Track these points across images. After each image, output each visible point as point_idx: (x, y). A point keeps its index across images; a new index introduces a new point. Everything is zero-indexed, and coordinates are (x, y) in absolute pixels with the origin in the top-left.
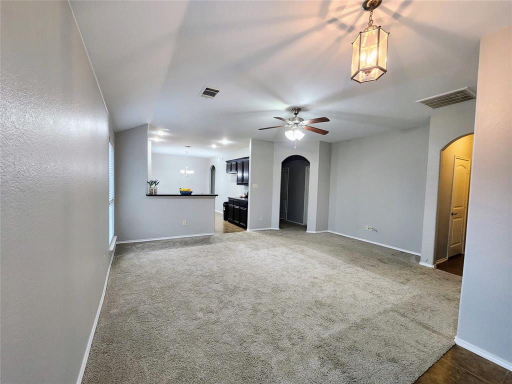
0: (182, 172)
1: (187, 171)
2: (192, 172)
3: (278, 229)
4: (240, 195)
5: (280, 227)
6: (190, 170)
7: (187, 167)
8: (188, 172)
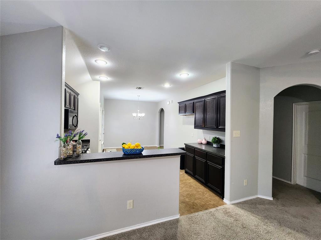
0: (135, 115)
1: (138, 114)
2: (143, 115)
3: (271, 199)
4: (199, 141)
5: (274, 195)
6: (141, 113)
7: (138, 110)
8: (140, 115)
